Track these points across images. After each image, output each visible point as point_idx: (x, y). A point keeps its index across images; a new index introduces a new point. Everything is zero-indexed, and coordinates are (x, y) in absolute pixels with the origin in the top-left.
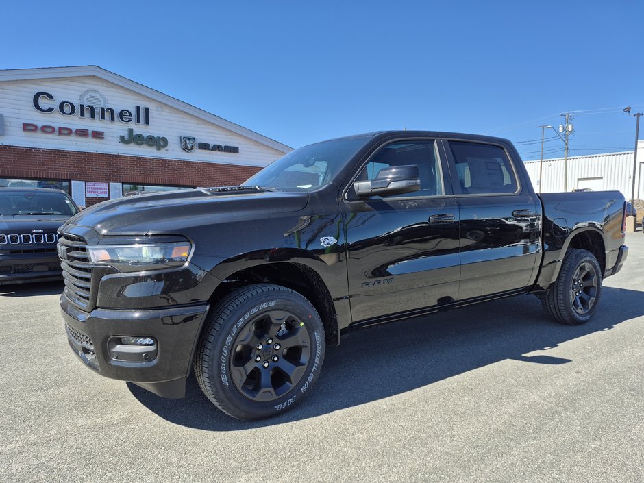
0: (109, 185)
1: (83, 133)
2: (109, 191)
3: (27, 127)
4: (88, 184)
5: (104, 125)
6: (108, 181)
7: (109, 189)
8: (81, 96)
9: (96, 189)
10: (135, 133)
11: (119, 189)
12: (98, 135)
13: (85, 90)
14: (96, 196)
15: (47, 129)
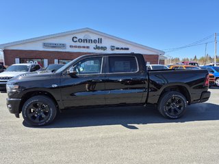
1: (84, 47)
3: (71, 46)
10: (97, 46)
12: (88, 47)
13: (85, 35)
15: (76, 47)
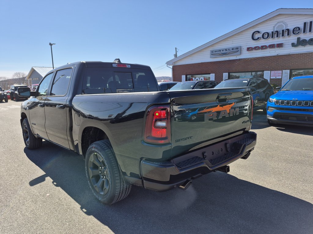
0: (282, 71)
1: (272, 46)
2: (282, 75)
3: (249, 49)
4: (272, 72)
5: (285, 39)
6: (282, 70)
7: (282, 74)
8: (274, 27)
9: (275, 74)
10: (301, 39)
11: (288, 73)
12: (280, 45)
13: (276, 23)
14: (275, 78)
15: (256, 48)
